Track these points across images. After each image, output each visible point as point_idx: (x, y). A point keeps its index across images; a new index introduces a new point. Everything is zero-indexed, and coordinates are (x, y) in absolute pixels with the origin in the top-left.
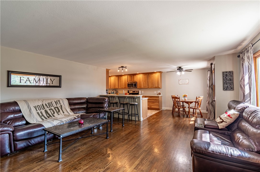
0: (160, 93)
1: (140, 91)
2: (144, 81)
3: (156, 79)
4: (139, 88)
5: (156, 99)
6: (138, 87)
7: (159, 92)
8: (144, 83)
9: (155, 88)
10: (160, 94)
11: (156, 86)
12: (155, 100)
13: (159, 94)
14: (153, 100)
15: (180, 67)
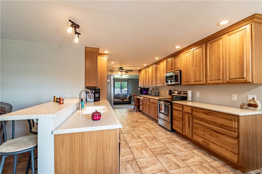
0: (252, 103)
1: (191, 92)
2: (197, 66)
3: (231, 51)
4: (185, 83)
5: (227, 123)
6: (182, 83)
7: (250, 97)
8: (195, 71)
9: (229, 83)
10: (256, 106)
11: (233, 76)
12: (222, 126)
13: (250, 105)
14: (215, 124)
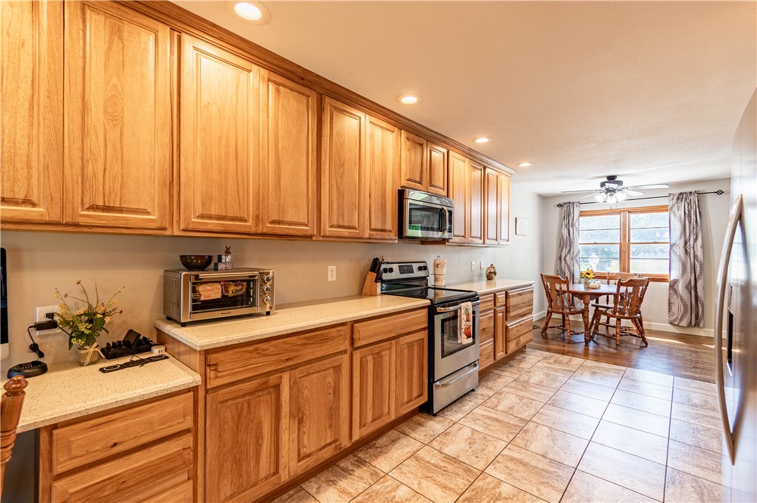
4: (457, 239)
15: (611, 179)
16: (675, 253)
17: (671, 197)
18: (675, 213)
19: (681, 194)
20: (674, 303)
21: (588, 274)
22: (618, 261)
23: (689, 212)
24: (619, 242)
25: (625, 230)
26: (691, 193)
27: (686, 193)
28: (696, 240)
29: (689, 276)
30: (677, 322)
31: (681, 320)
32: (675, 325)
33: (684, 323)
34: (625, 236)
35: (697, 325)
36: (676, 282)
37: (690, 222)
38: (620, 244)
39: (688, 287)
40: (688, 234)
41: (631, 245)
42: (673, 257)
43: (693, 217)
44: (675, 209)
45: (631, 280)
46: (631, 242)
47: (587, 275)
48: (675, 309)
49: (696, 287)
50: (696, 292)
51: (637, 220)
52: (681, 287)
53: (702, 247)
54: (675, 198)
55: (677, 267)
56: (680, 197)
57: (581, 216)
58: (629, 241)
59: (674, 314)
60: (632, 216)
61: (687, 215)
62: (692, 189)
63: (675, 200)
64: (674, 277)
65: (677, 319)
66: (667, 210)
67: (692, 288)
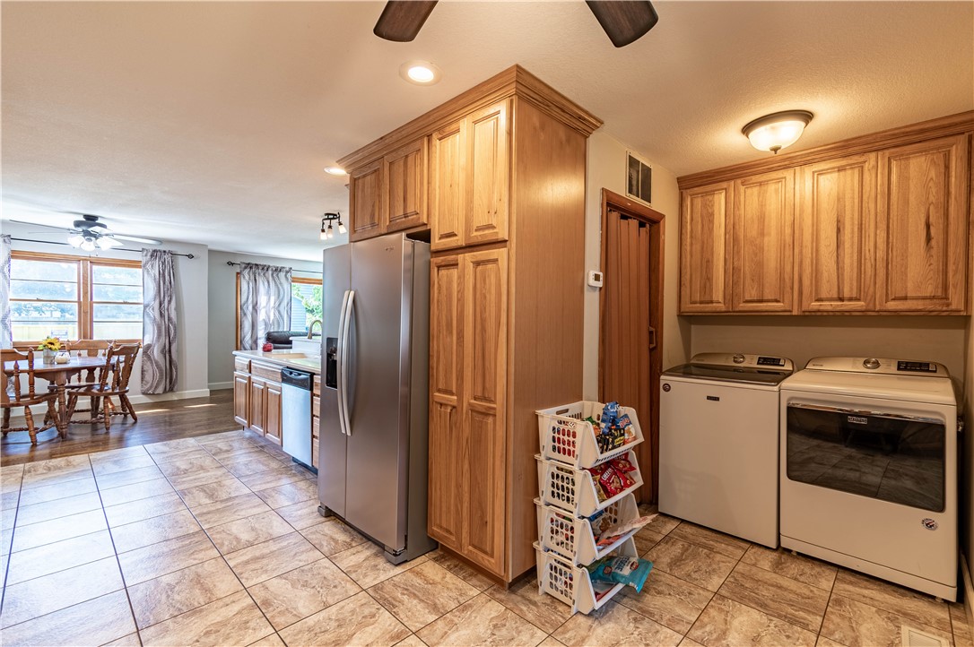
15: (91, 220)
16: (148, 315)
17: (145, 252)
18: (148, 271)
19: (154, 251)
20: (147, 371)
21: (52, 344)
22: (76, 325)
23: (164, 271)
24: (76, 300)
25: (86, 285)
26: (165, 252)
27: (160, 251)
28: (170, 302)
29: (164, 340)
30: (153, 389)
31: (156, 387)
32: (150, 394)
33: (160, 390)
34: (87, 293)
35: (171, 390)
36: (149, 346)
37: (164, 283)
38: (79, 302)
39: (163, 352)
40: (162, 296)
41: (94, 305)
42: (147, 320)
43: (167, 278)
44: (149, 266)
45: (125, 348)
46: (94, 300)
47: (50, 346)
48: (148, 377)
49: (170, 351)
50: (170, 356)
51: (101, 274)
52: (156, 353)
53: (175, 309)
54: (149, 254)
55: (151, 329)
56: (154, 254)
57: (13, 257)
58: (91, 299)
59: (148, 383)
60: (95, 268)
61: (162, 275)
62: (167, 249)
63: (149, 257)
64: (147, 341)
65: (151, 387)
66: (140, 267)
67: (167, 352)
